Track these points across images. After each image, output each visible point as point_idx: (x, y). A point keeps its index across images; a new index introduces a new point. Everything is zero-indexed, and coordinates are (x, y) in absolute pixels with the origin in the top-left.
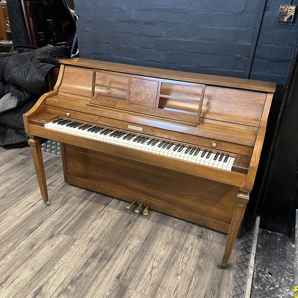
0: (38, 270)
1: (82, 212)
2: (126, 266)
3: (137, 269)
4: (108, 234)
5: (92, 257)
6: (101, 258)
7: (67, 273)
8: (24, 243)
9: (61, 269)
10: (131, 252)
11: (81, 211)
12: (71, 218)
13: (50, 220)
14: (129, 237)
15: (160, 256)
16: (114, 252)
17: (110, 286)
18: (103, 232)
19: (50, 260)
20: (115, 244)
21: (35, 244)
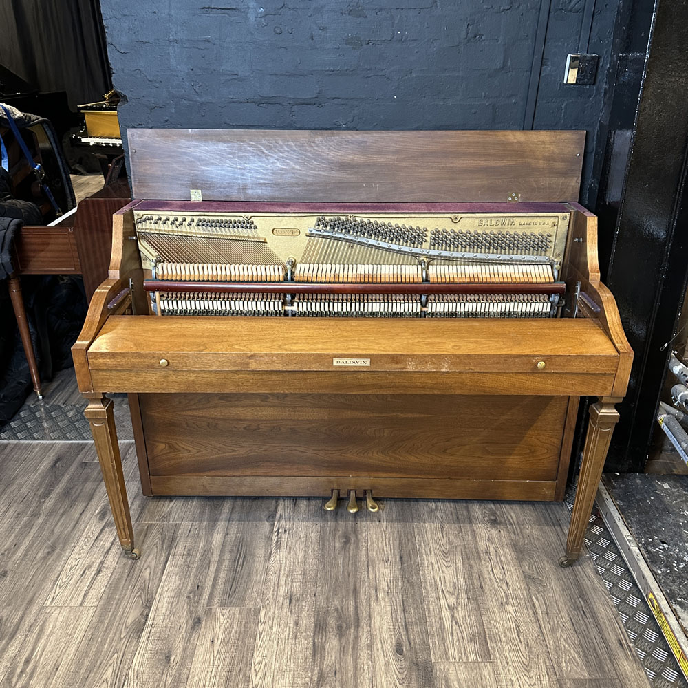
1: (228, 548)
2: (400, 624)
3: (422, 621)
4: (319, 576)
5: (319, 632)
6: (339, 627)
7: (290, 683)
8: (142, 658)
9: (269, 680)
10: (391, 595)
11: (223, 546)
12: (213, 569)
14: (366, 566)
15: (450, 582)
16: (356, 607)
17: (396, 673)
18: (304, 574)
19: (230, 672)
20: (348, 591)
21: (170, 652)
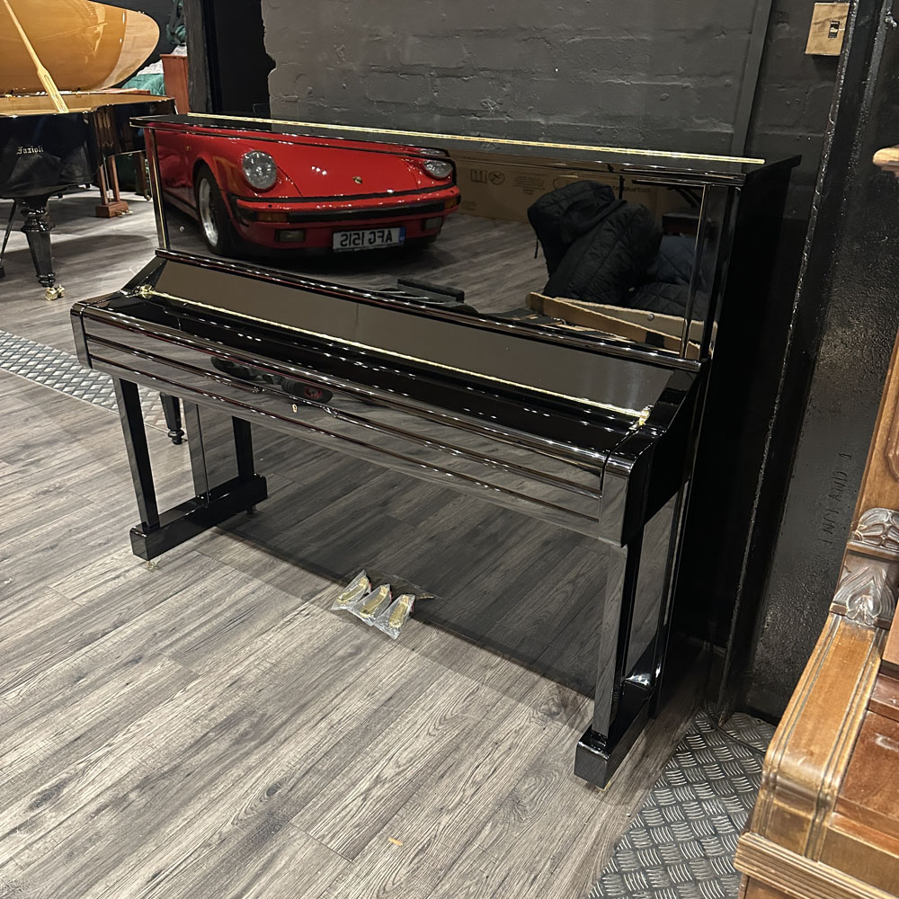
0: (72, 738)
1: (239, 606)
2: (305, 764)
3: (331, 776)
4: (286, 674)
5: (221, 728)
6: (245, 734)
7: (141, 759)
8: (61, 667)
9: (129, 746)
10: (332, 730)
11: (236, 603)
12: (203, 619)
13: (147, 618)
14: (342, 688)
16: (284, 723)
17: (240, 810)
18: (275, 665)
19: (109, 719)
20: (296, 702)
21: (87, 674)
